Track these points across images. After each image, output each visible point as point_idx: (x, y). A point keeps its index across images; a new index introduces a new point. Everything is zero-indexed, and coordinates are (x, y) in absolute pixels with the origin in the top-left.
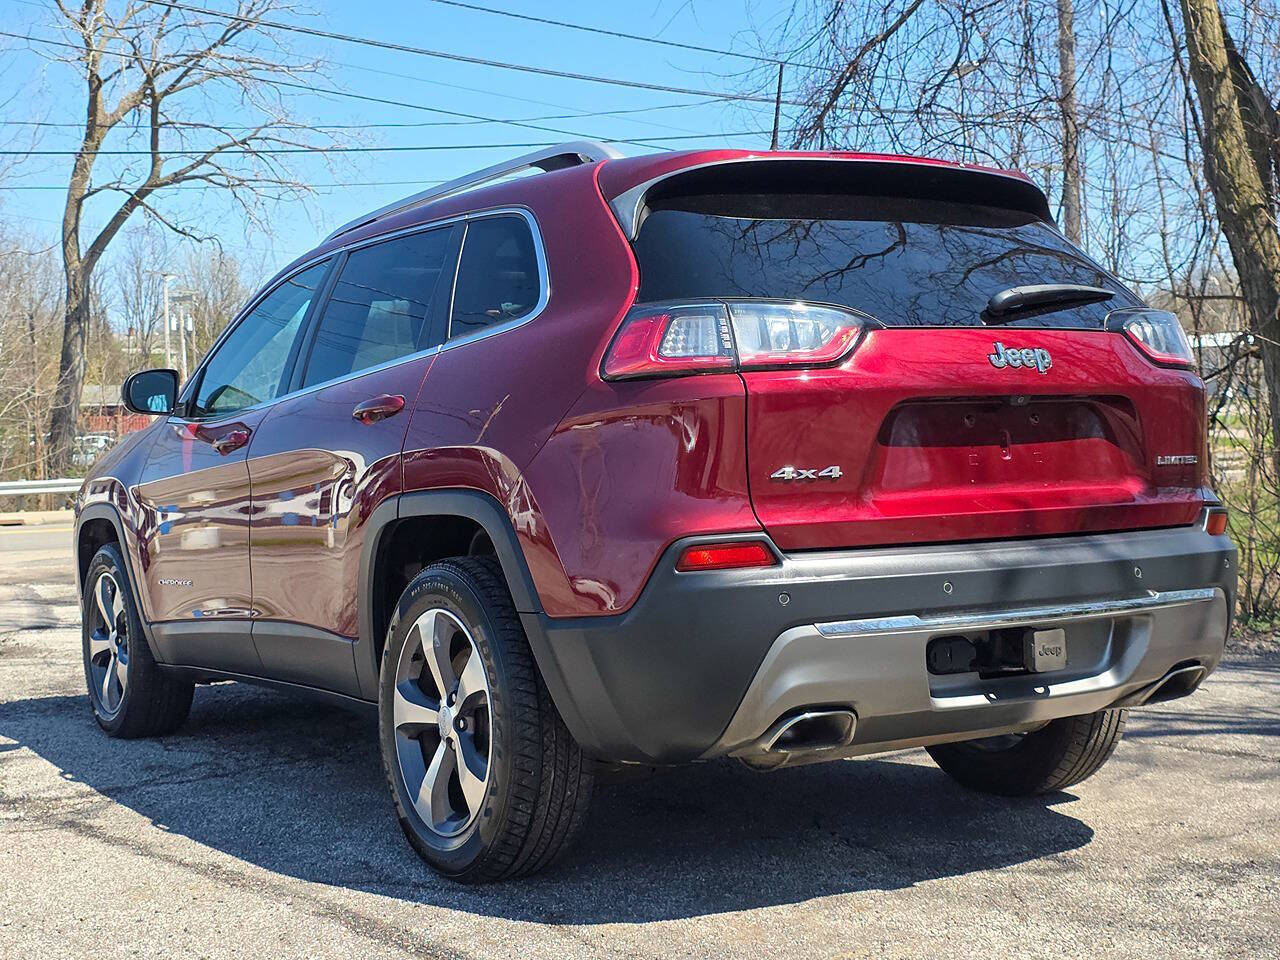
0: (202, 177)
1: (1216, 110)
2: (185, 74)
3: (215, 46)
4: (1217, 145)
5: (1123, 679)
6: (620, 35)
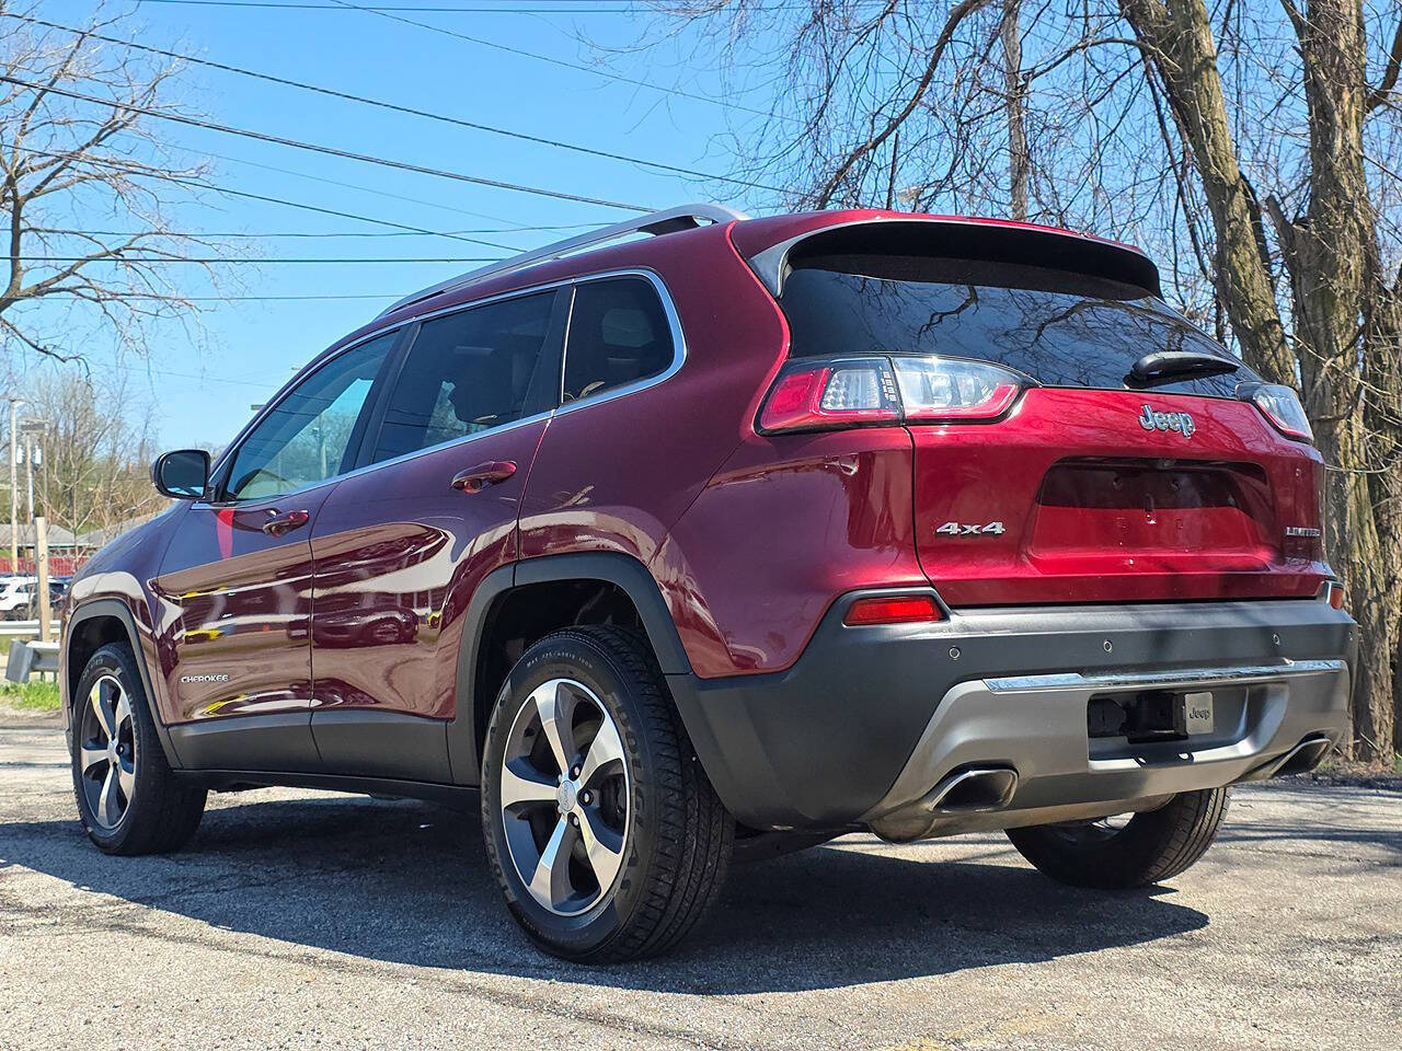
0: (69, 290)
1: (1229, 223)
2: (53, 175)
3: (88, 145)
4: (1231, 259)
5: (1259, 749)
6: (555, 144)
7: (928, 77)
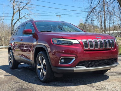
0: (24, 18)
7: (99, 2)
